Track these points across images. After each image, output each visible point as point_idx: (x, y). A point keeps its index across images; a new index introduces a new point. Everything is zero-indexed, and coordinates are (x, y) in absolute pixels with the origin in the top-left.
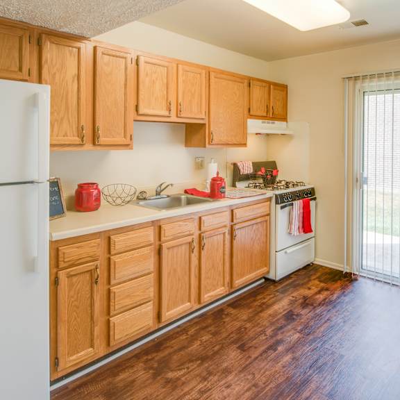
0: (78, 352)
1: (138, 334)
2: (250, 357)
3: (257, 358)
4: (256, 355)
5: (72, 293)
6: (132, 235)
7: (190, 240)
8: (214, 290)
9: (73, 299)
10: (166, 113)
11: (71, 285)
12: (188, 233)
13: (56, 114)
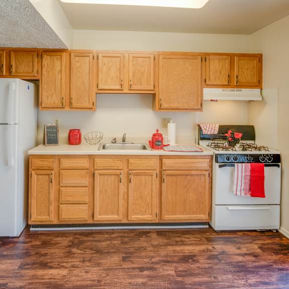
0: (42, 216)
1: (78, 221)
2: (121, 265)
3: (125, 268)
4: (125, 267)
5: (39, 184)
6: (73, 160)
7: (119, 173)
8: (141, 215)
9: (39, 187)
10: (118, 87)
11: (38, 180)
12: (116, 168)
13: (49, 92)
